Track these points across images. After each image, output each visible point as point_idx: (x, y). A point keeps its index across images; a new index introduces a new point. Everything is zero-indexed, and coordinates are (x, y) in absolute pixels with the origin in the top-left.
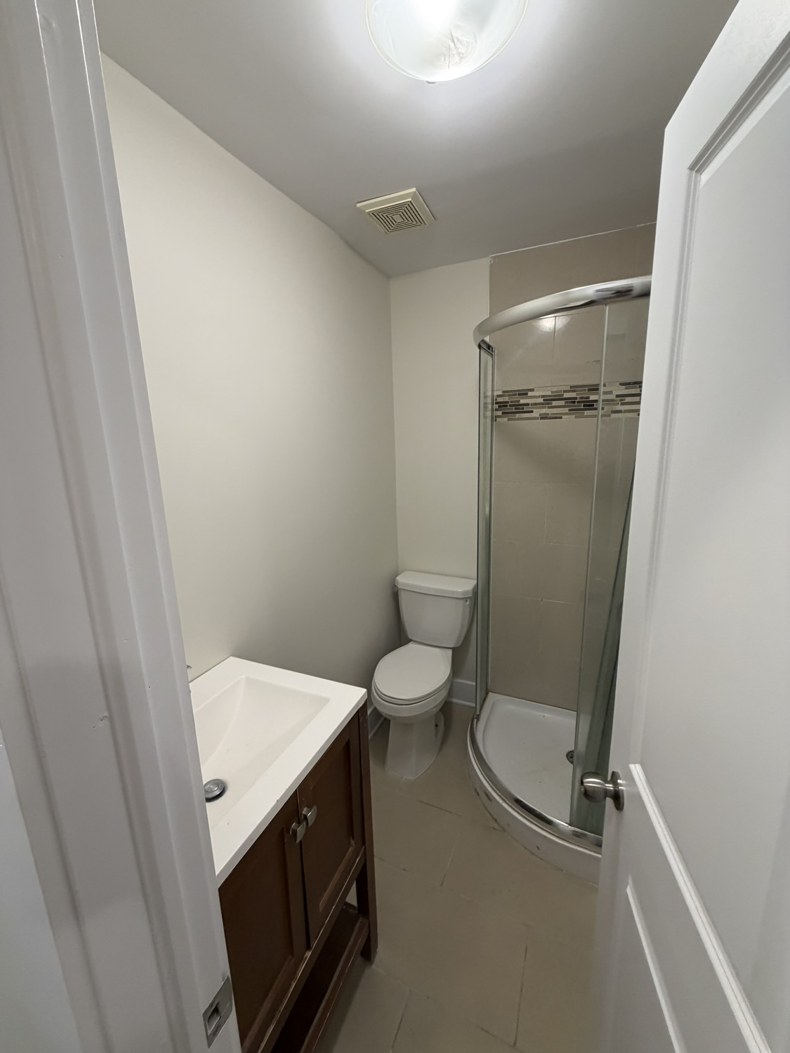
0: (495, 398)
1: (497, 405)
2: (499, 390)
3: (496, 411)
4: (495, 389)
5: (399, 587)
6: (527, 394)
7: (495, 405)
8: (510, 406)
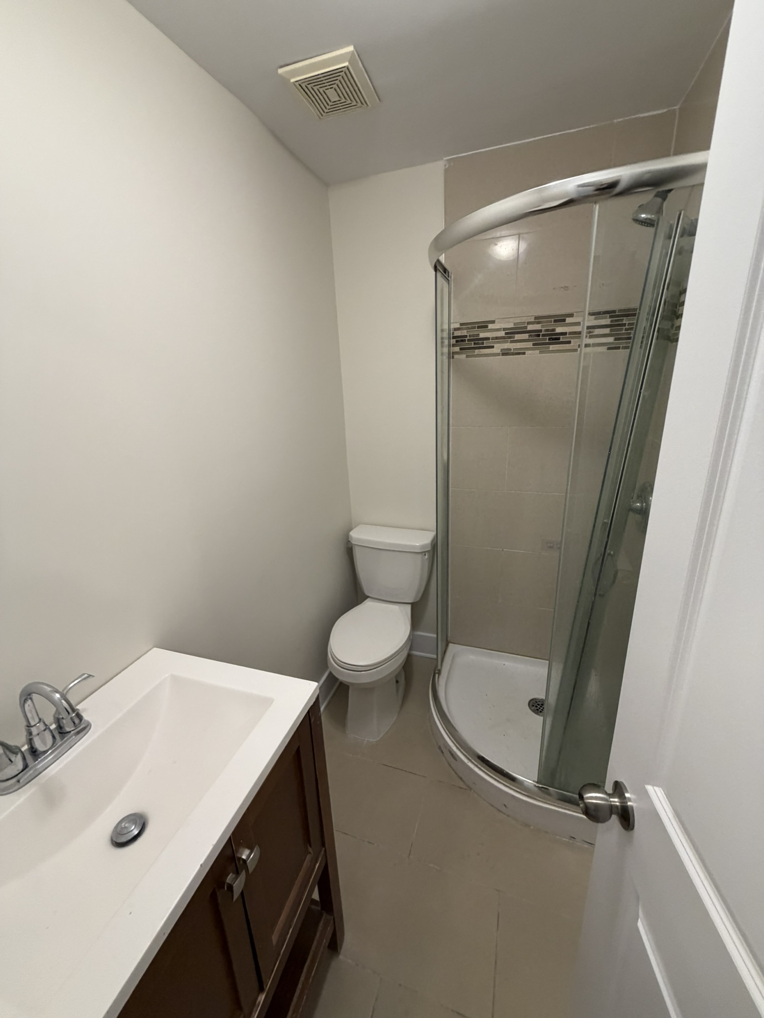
0: (452, 332)
1: (455, 340)
2: (456, 323)
3: (453, 346)
4: (452, 321)
5: (353, 543)
6: (487, 327)
7: (452, 340)
8: (469, 340)
